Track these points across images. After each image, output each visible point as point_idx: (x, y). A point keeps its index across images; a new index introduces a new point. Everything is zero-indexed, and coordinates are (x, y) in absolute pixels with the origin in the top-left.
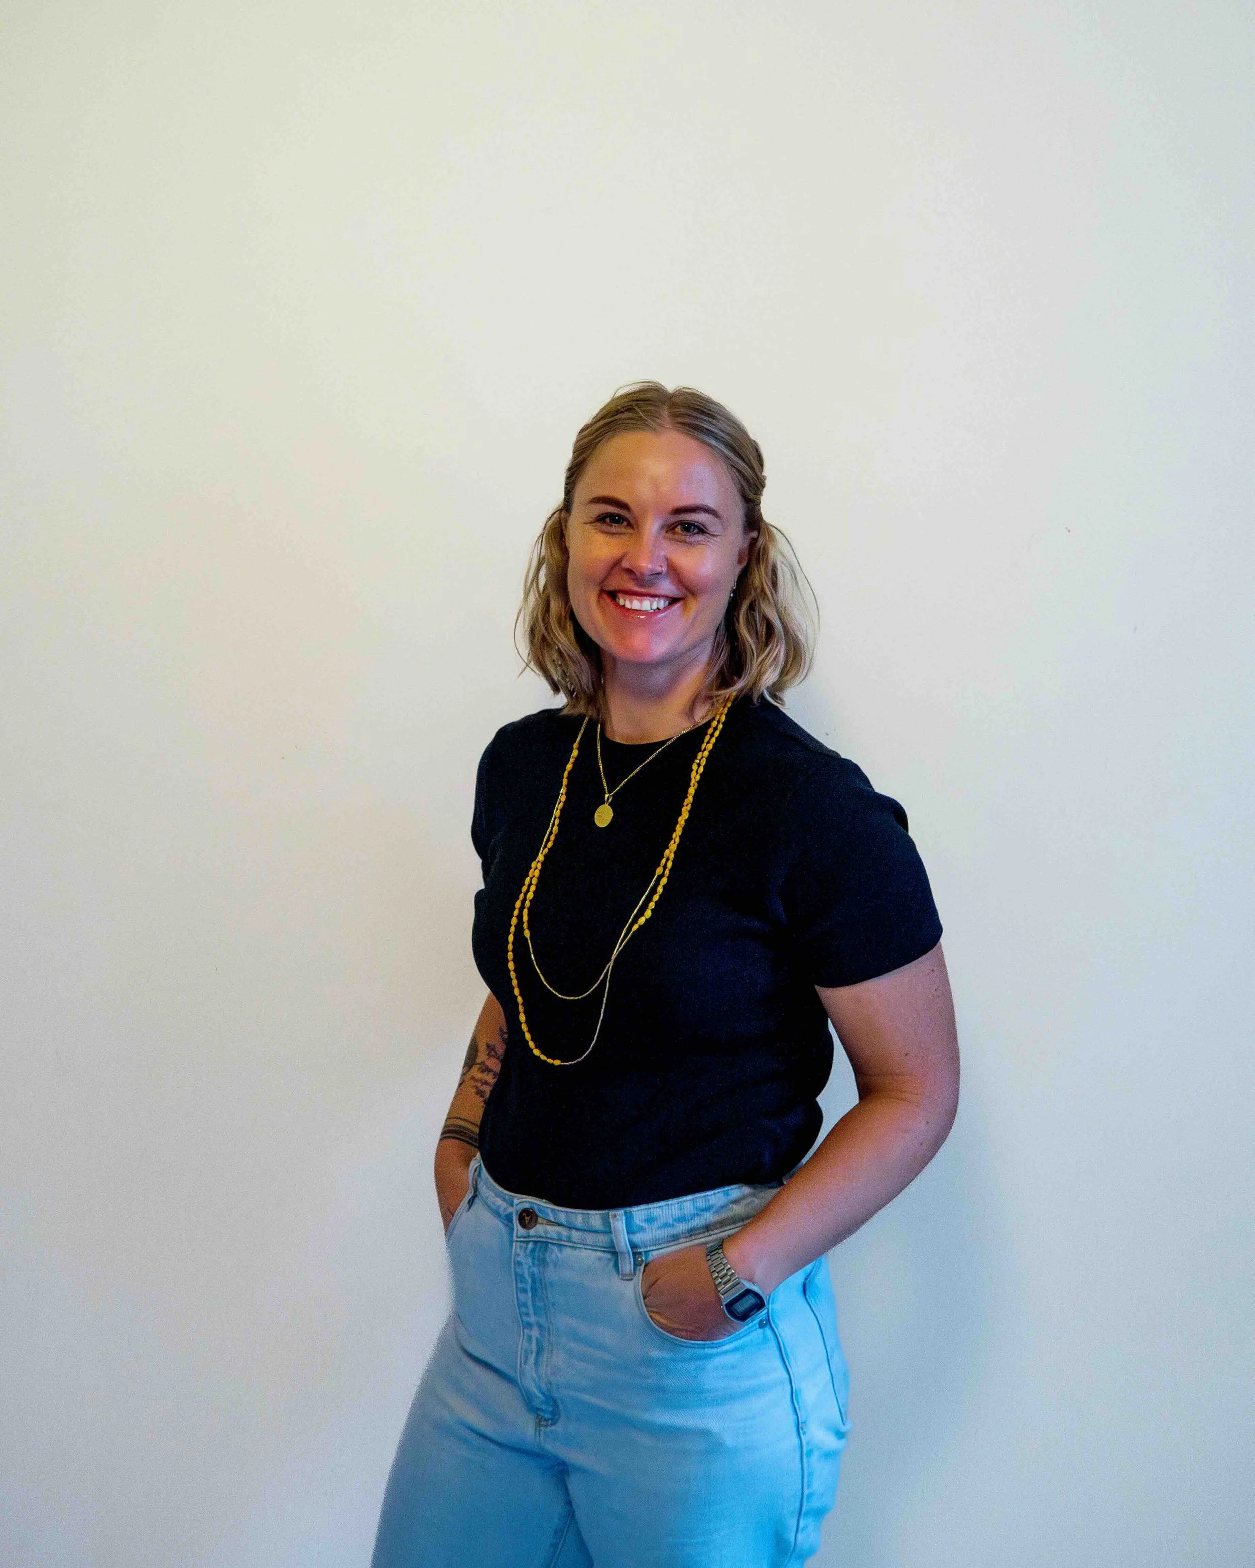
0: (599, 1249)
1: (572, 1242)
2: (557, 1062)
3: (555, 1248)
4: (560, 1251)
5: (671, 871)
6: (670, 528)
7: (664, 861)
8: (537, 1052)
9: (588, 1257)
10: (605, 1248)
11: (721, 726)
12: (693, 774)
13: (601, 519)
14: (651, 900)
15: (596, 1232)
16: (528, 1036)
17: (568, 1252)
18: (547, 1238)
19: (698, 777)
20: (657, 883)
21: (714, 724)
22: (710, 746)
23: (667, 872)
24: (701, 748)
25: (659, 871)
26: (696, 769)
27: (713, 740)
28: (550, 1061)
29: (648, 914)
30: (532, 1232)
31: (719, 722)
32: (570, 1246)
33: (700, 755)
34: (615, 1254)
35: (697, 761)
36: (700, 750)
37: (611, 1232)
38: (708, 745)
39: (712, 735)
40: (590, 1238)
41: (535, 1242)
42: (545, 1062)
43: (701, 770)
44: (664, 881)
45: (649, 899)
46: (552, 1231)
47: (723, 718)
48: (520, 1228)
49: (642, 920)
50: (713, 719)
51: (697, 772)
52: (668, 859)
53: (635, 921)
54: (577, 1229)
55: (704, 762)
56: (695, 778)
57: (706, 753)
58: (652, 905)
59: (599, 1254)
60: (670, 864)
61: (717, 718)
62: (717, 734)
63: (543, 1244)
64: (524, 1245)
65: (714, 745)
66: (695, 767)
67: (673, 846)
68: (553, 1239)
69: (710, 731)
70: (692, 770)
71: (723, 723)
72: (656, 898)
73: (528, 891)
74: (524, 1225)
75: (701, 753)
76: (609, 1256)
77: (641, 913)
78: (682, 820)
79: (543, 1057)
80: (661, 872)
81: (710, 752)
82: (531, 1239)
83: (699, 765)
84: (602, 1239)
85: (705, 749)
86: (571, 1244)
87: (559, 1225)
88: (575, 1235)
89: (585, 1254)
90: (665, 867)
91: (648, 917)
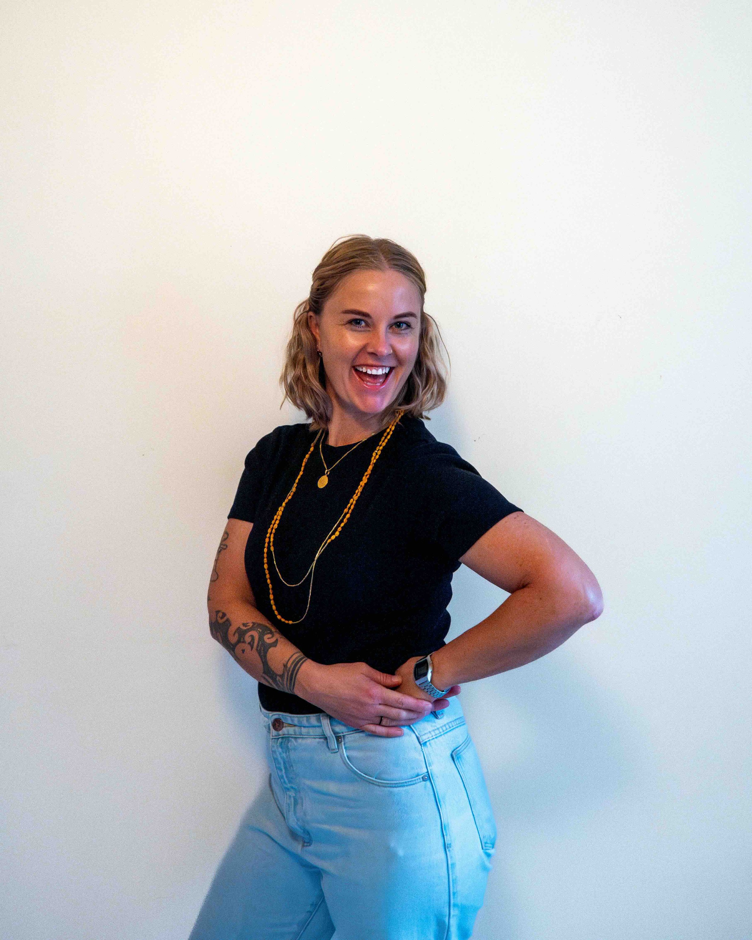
0: (318, 737)
1: (302, 735)
2: (291, 622)
3: (293, 740)
4: (296, 741)
5: (353, 510)
6: (391, 326)
7: (349, 505)
8: (279, 617)
9: (312, 742)
10: (319, 736)
11: (391, 433)
12: (373, 458)
13: (350, 322)
14: (340, 526)
15: (314, 727)
16: (274, 607)
17: (300, 741)
18: (288, 734)
19: (375, 461)
20: (344, 517)
21: (388, 430)
22: (384, 444)
23: (350, 511)
24: (379, 443)
25: (346, 510)
26: (375, 456)
27: (386, 441)
28: (287, 622)
29: (337, 533)
30: (280, 732)
31: (391, 430)
32: (301, 738)
33: (378, 448)
34: (326, 739)
35: (376, 451)
36: (378, 445)
37: (322, 726)
38: (383, 443)
39: (386, 437)
40: (311, 731)
41: (282, 738)
42: (284, 622)
43: (377, 457)
44: (348, 516)
45: (339, 526)
46: (291, 730)
47: (393, 428)
48: (274, 731)
49: (333, 537)
50: (388, 428)
51: (375, 457)
52: (352, 504)
53: (330, 538)
54: (304, 727)
55: (379, 452)
56: (373, 461)
57: (381, 448)
58: (340, 529)
59: (317, 740)
60: (352, 507)
61: (390, 427)
62: (389, 437)
63: (286, 738)
64: (276, 740)
65: (387, 443)
66: (374, 454)
67: (355, 497)
68: (291, 735)
69: (385, 434)
70: (372, 456)
71: (393, 431)
72: (342, 525)
73: (275, 523)
74: (276, 729)
75: (379, 447)
76: (322, 740)
77: (333, 533)
78: (362, 483)
79: (283, 620)
80: (347, 512)
81: (383, 447)
82: (280, 737)
83: (377, 454)
84: (318, 731)
85: (381, 445)
86: (302, 736)
87: (295, 726)
88: (304, 730)
89: (309, 741)
90: (349, 508)
91: (337, 536)
